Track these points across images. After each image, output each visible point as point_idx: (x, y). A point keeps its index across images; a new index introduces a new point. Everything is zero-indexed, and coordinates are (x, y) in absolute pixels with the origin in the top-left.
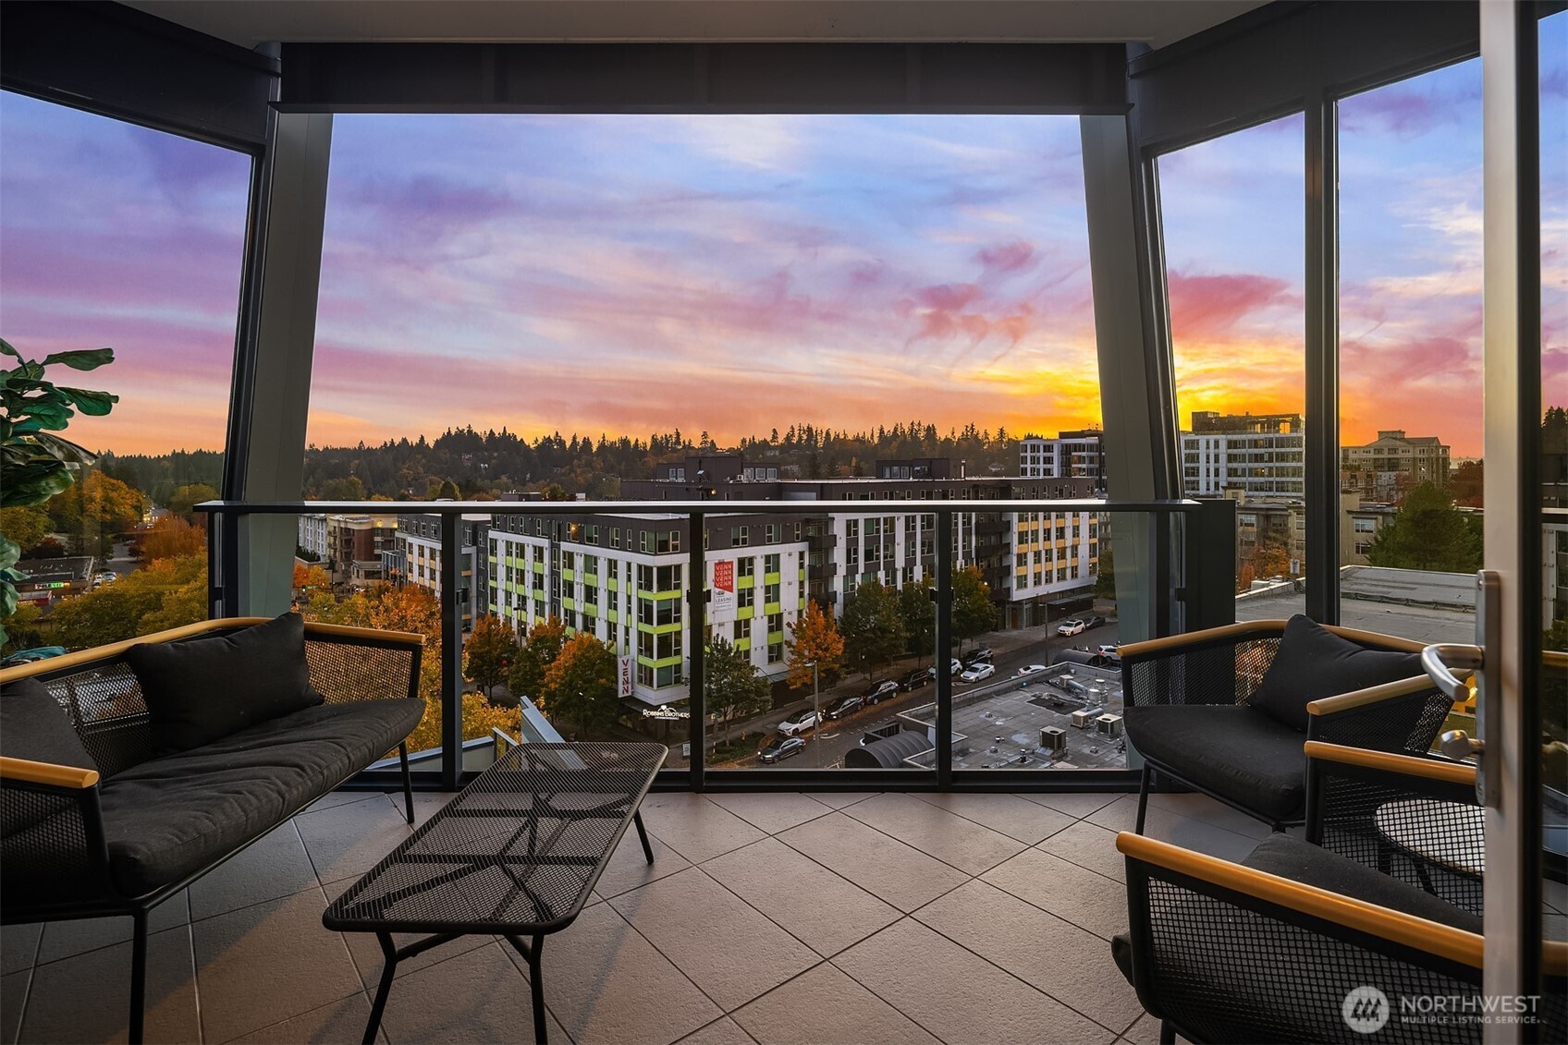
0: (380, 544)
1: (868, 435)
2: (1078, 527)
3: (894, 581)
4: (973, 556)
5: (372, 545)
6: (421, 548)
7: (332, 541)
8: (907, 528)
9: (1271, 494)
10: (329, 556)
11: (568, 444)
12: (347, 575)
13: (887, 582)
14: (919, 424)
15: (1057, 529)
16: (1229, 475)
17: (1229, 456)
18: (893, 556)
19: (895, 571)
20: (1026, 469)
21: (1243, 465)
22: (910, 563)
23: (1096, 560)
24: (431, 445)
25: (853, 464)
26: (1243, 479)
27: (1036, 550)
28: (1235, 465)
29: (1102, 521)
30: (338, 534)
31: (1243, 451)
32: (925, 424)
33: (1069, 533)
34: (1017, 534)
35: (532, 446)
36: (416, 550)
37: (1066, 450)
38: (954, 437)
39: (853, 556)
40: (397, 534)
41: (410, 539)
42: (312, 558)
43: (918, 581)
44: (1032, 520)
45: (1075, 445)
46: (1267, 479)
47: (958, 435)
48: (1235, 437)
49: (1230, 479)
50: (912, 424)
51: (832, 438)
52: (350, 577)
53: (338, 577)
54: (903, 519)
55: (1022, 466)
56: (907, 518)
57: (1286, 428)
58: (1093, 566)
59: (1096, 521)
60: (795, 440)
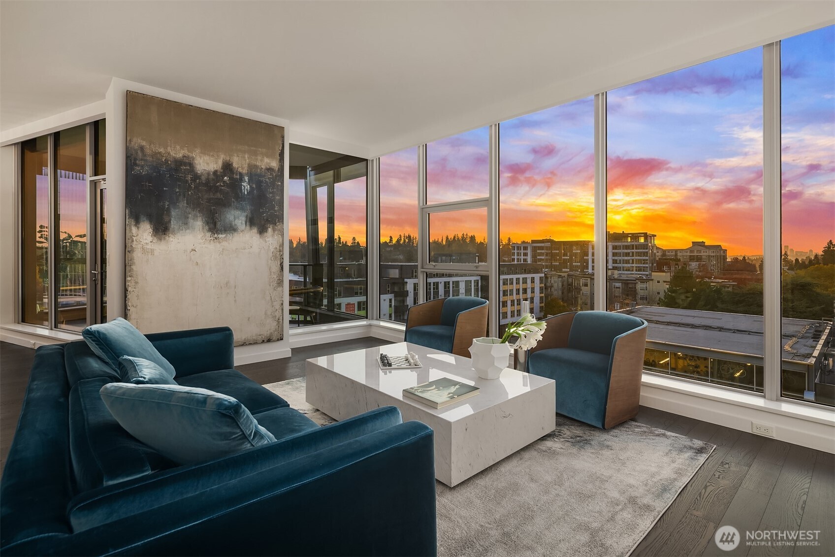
1: (440, 240)
2: (534, 288)
8: (445, 287)
9: (633, 272)
14: (467, 235)
15: (523, 289)
16: (613, 263)
17: (613, 253)
20: (515, 259)
21: (620, 258)
23: (543, 305)
26: (620, 265)
27: (512, 299)
28: (616, 258)
31: (620, 251)
32: (470, 235)
33: (529, 291)
34: (502, 291)
37: (534, 249)
39: (416, 301)
44: (510, 284)
45: (539, 247)
46: (631, 265)
48: (616, 244)
49: (614, 265)
50: (463, 234)
54: (443, 283)
55: (512, 257)
56: (445, 283)
57: (642, 240)
58: (541, 308)
59: (543, 285)
60: (402, 242)
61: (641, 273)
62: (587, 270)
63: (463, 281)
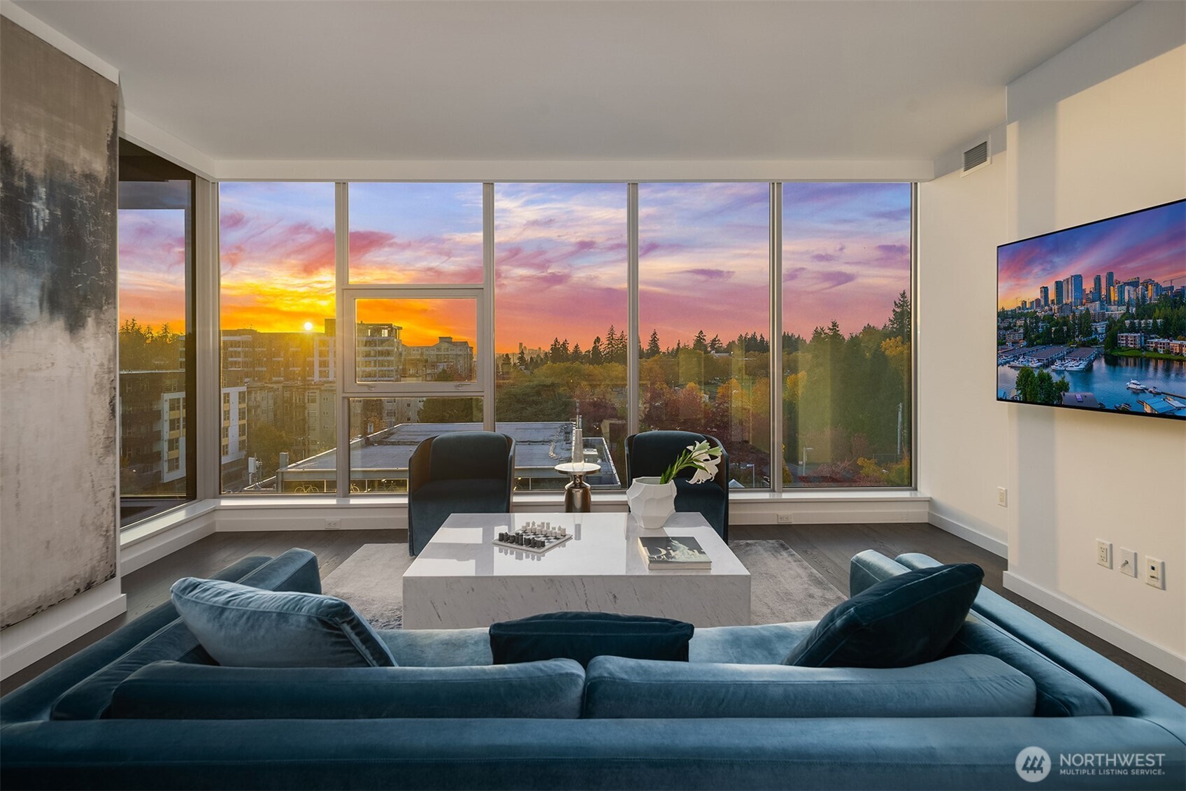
2: (229, 411)
23: (245, 437)
29: (251, 405)
34: (168, 422)
45: (231, 342)
57: (385, 333)
58: (242, 443)
59: (244, 405)
61: (385, 379)
62: (311, 378)
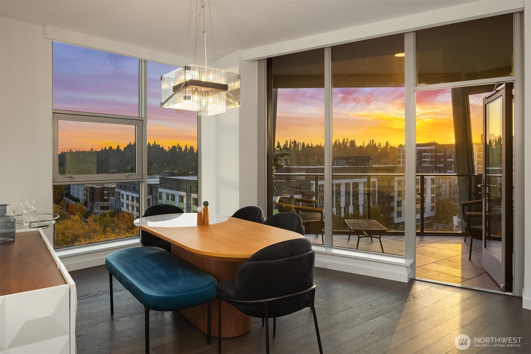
0: (106, 195)
2: (426, 189)
3: (340, 213)
4: (377, 202)
5: (103, 195)
6: (128, 196)
7: (86, 193)
10: (84, 200)
11: (183, 149)
12: (92, 208)
13: (337, 213)
14: (347, 139)
18: (339, 202)
19: (340, 208)
20: (400, 161)
22: (347, 205)
24: (122, 150)
25: (316, 159)
29: (437, 186)
30: (88, 190)
32: (350, 140)
35: (167, 150)
36: (125, 197)
37: (419, 152)
38: (364, 146)
39: (321, 201)
40: (116, 190)
41: (122, 192)
42: (77, 200)
43: (351, 213)
47: (366, 144)
50: (344, 139)
51: (306, 146)
52: (94, 209)
53: (89, 209)
54: (344, 185)
55: (398, 160)
56: (346, 184)
58: (433, 207)
59: (434, 186)
60: (288, 146)
63: (362, 182)
